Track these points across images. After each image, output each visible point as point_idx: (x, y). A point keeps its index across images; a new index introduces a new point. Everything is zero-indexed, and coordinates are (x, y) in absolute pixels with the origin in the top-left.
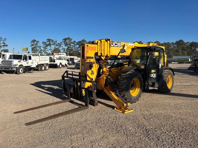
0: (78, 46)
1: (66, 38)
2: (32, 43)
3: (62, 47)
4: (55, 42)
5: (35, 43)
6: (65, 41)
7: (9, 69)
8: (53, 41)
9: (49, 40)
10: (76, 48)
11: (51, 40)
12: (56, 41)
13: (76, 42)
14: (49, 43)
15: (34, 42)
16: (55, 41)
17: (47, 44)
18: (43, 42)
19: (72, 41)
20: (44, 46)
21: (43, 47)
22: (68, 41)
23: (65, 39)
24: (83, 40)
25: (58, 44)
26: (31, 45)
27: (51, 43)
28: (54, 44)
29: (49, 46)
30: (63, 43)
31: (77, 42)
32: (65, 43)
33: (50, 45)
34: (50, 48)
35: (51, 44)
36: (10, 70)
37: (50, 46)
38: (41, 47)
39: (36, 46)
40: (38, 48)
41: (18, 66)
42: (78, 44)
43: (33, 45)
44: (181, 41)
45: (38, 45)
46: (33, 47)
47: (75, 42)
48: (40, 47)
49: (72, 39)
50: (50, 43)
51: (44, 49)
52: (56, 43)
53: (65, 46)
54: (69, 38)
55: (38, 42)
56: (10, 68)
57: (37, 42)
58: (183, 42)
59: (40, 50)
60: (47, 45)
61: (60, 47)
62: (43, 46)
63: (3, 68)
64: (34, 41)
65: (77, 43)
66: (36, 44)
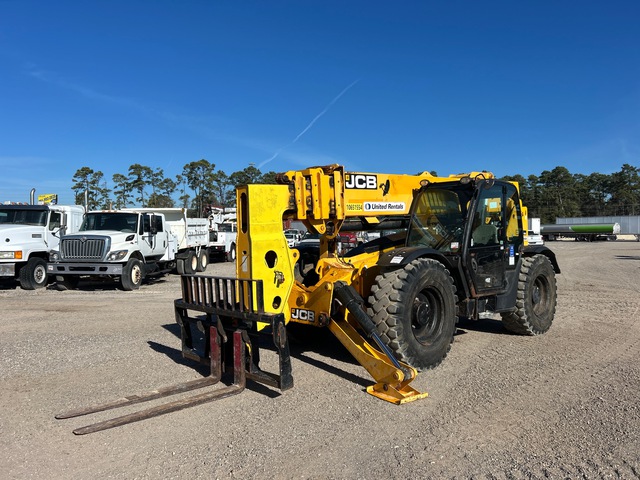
0: (231, 188)
1: (196, 161)
2: (79, 180)
3: (182, 191)
4: (156, 175)
5: (90, 178)
6: (191, 172)
7: (92, 269)
8: (149, 171)
9: (136, 169)
10: (225, 196)
11: (146, 169)
12: (161, 173)
13: (225, 177)
14: (136, 177)
15: (85, 175)
16: (158, 172)
17: (130, 182)
18: (116, 176)
19: (215, 172)
20: (120, 189)
21: (116, 193)
22: (200, 172)
23: (193, 166)
24: (249, 169)
25: (166, 181)
26: (74, 184)
27: (145, 179)
28: (152, 183)
29: (135, 190)
30: (184, 177)
31: (229, 175)
32: (190, 179)
33: (138, 184)
34: (140, 195)
35: (143, 183)
36: (97, 272)
37: (141, 189)
38: (109, 191)
39: (92, 188)
40: (100, 196)
41: (126, 259)
42: (233, 183)
43: (80, 186)
44: (558, 171)
45: (100, 184)
46: (81, 191)
47: (221, 174)
48: (105, 192)
49: (214, 166)
50: (139, 179)
51: (119, 198)
52: (159, 177)
53: (192, 188)
54: (206, 162)
55: (101, 174)
56: (98, 267)
57: (96, 174)
58: (567, 175)
59: (104, 203)
60: (129, 187)
61: (172, 191)
62: (116, 190)
63: (67, 266)
64: (85, 172)
65: (230, 178)
66: (93, 183)
